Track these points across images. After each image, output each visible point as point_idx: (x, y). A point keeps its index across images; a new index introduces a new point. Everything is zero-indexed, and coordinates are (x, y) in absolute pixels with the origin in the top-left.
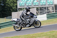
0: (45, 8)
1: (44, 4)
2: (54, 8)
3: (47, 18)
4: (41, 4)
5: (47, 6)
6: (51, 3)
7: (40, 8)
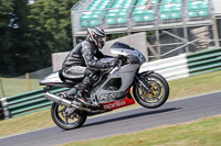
0: (180, 31)
1: (174, 15)
2: (215, 28)
3: (188, 70)
4: (163, 16)
5: (187, 23)
6: (201, 13)
7: (160, 31)
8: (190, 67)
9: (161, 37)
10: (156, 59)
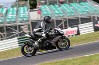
0: (15, 27)
1: (13, 20)
2: (31, 26)
3: (18, 45)
4: (8, 20)
5: (18, 23)
6: (25, 19)
7: (6, 27)
8: (19, 43)
9: (6, 30)
10: (4, 39)
